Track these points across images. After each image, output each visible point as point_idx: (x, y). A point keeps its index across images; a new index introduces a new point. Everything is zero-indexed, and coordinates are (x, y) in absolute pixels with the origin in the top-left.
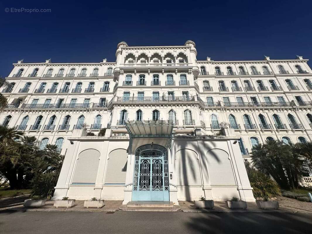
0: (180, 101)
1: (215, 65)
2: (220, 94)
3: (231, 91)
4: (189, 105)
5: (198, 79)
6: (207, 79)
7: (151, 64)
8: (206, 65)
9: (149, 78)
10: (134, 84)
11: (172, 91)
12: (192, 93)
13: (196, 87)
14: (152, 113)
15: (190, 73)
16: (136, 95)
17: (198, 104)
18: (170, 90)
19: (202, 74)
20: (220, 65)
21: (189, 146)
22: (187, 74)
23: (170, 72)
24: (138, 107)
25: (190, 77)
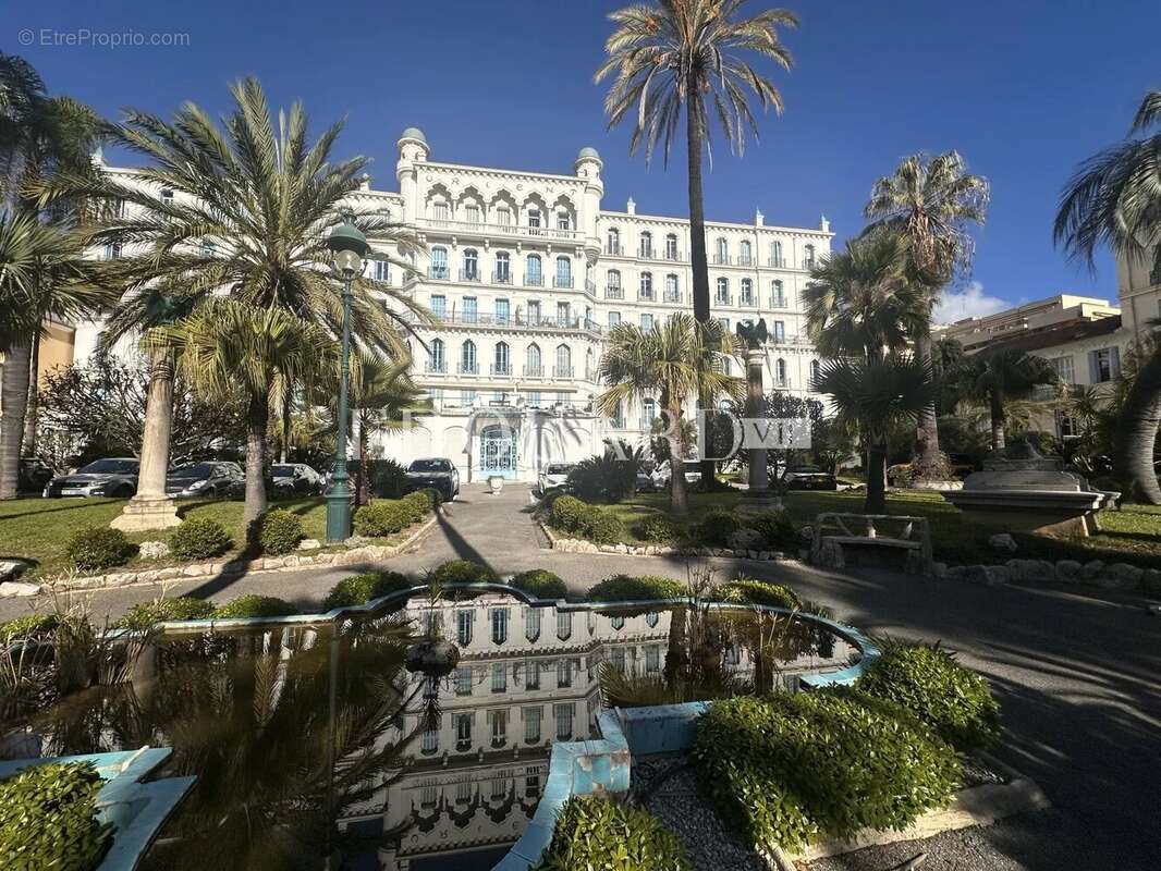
0: (550, 325)
1: (643, 227)
2: (636, 306)
3: (660, 301)
4: (568, 335)
5: (599, 263)
6: (618, 266)
7: (491, 223)
8: (622, 226)
9: (487, 261)
10: (454, 277)
11: (537, 299)
12: (578, 306)
13: (589, 292)
14: (495, 348)
15: (580, 256)
16: (460, 308)
17: (585, 335)
18: (534, 297)
19: (610, 252)
20: (652, 228)
21: (547, 425)
22: (571, 256)
23: (536, 248)
24: (465, 334)
25: (578, 265)
